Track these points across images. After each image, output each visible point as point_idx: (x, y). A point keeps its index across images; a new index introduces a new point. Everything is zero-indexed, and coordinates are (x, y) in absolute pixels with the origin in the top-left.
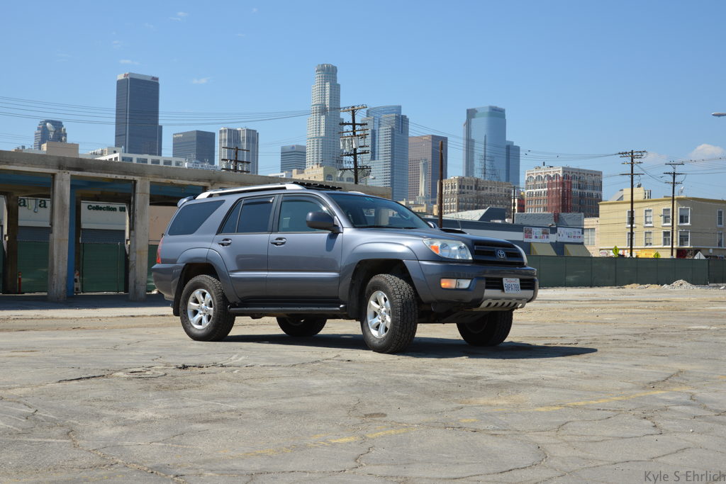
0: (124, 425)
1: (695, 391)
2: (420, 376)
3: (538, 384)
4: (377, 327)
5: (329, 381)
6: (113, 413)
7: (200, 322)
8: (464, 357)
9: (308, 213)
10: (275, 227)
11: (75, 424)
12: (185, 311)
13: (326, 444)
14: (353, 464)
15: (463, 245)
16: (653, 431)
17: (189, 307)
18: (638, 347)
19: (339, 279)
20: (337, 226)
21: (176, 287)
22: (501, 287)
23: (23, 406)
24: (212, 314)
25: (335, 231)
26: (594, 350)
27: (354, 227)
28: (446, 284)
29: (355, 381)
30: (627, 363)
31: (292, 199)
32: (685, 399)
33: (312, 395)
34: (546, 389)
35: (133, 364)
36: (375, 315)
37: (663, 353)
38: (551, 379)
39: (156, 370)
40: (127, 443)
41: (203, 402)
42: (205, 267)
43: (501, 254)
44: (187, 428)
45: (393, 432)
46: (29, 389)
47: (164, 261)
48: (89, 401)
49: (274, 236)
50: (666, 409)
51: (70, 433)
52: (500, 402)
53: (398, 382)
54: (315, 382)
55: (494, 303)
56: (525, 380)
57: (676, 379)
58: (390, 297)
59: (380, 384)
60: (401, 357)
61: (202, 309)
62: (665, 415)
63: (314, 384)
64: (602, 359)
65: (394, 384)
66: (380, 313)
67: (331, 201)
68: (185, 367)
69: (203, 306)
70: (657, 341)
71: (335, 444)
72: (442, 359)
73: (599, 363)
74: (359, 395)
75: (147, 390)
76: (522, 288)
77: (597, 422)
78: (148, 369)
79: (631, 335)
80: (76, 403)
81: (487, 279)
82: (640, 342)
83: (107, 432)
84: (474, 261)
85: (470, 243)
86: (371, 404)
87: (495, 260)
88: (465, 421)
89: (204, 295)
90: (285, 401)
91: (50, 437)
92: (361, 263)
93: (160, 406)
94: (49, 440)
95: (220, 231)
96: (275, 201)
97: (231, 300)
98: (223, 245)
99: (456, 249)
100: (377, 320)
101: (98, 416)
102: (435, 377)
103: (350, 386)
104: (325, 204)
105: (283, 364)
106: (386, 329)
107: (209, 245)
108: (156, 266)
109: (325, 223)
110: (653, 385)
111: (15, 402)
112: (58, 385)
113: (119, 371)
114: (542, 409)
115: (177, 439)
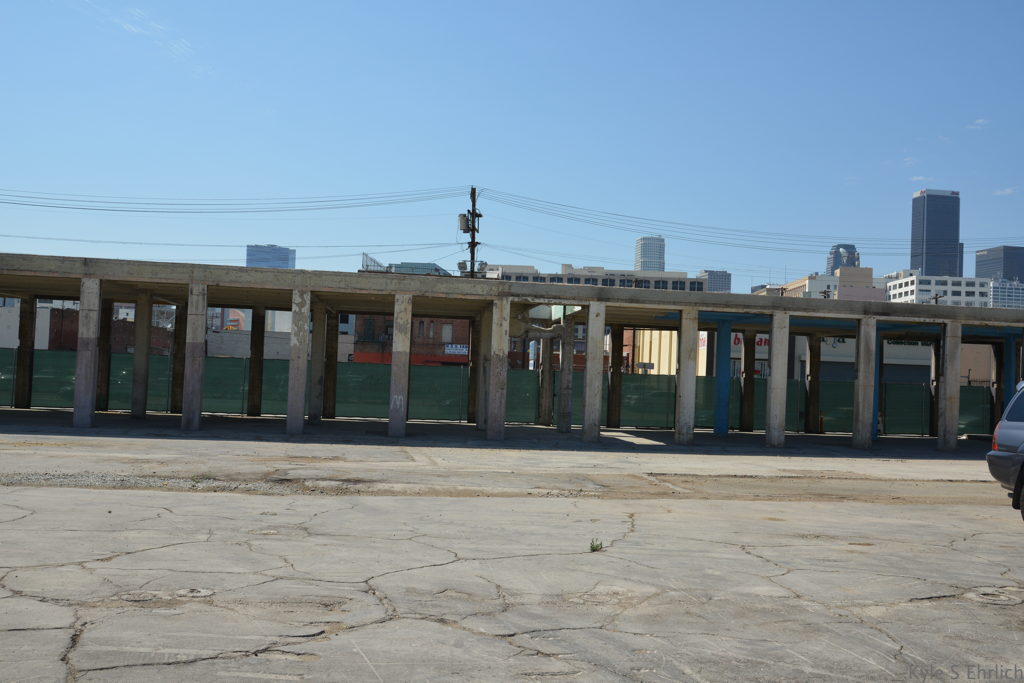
21: (1016, 476)
23: (887, 638)
35: (980, 580)
39: (1011, 593)
75: (1007, 626)
78: (1001, 590)
80: (937, 638)
108: (992, 453)
111: (876, 629)
112: (911, 606)
113: (969, 590)
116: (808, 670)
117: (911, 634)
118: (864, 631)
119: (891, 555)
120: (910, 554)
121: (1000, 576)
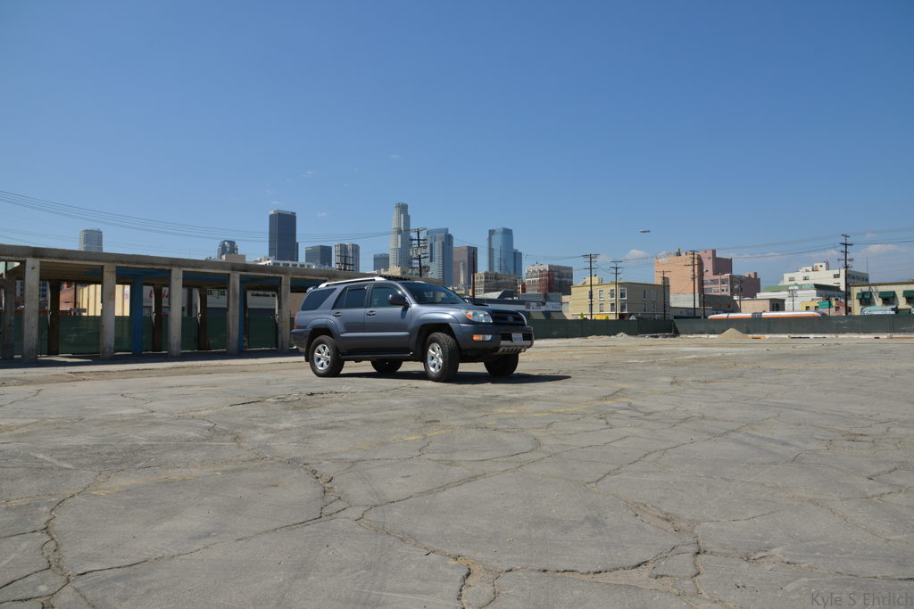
0: (272, 433)
1: (631, 401)
2: (461, 396)
3: (535, 399)
4: (434, 366)
5: (404, 401)
6: (265, 425)
7: (322, 366)
8: (489, 383)
9: (389, 295)
10: (369, 304)
11: (240, 433)
12: (313, 359)
13: (401, 441)
14: (418, 453)
15: (487, 313)
16: (606, 427)
17: (315, 356)
18: (595, 375)
19: (410, 336)
20: (407, 303)
21: (307, 343)
22: (511, 339)
23: (207, 422)
24: (329, 360)
25: (406, 306)
26: (569, 377)
27: (419, 303)
28: (476, 338)
29: (420, 400)
30: (589, 384)
31: (379, 286)
32: (626, 406)
33: (393, 410)
34: (539, 402)
35: (278, 393)
36: (433, 358)
37: (611, 378)
38: (542, 396)
39: (294, 396)
40: (273, 444)
41: (323, 416)
42: (324, 330)
43: (511, 319)
44: (312, 433)
45: (444, 432)
46: (212, 411)
47: (298, 327)
48: (249, 417)
49: (368, 310)
50: (614, 413)
51: (236, 438)
52: (511, 411)
53: (447, 400)
54: (395, 401)
55: (506, 349)
56: (527, 397)
57: (620, 394)
58: (442, 347)
59: (436, 401)
60: (449, 384)
61: (323, 357)
62: (613, 416)
63: (394, 403)
64: (574, 382)
65: (445, 401)
66: (436, 356)
67: (404, 287)
68: (312, 394)
69: (323, 355)
70: (608, 371)
71: (407, 441)
73: (573, 385)
74: (422, 409)
75: (286, 409)
76: (524, 340)
77: (571, 422)
78: (288, 396)
79: (592, 367)
80: (241, 419)
81: (502, 334)
82: (597, 371)
83: (261, 437)
84: (494, 323)
85: (491, 312)
86: (430, 414)
87: (507, 322)
88: (489, 423)
89: (324, 348)
90: (376, 414)
91: (223, 442)
92: (422, 326)
93: (295, 420)
95: (333, 308)
96: (369, 288)
97: (341, 351)
98: (336, 316)
99: (482, 316)
100: (435, 361)
101: (255, 427)
102: (470, 396)
104: (400, 290)
105: (374, 391)
106: (440, 367)
107: (326, 316)
108: (293, 331)
109: (400, 301)
110: (606, 398)
111: (201, 419)
112: (230, 408)
113: (270, 398)
114: (537, 415)
115: (306, 440)
116: (141, 443)
117: (225, 419)
118: (192, 421)
119: (227, 389)
120: (240, 388)
121: (290, 391)
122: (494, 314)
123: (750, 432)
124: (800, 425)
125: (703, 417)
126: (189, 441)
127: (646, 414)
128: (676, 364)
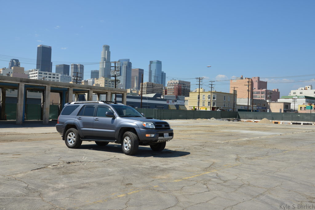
0: (56, 191)
1: (218, 172)
2: (140, 166)
3: (174, 169)
4: (126, 147)
5: (114, 169)
6: (51, 185)
7: (71, 142)
8: (152, 157)
9: (106, 112)
10: (95, 115)
11: (41, 191)
12: (66, 139)
13: (117, 198)
14: (125, 206)
15: (152, 124)
16: (207, 190)
17: (68, 138)
18: (201, 152)
19: (115, 132)
20: (115, 116)
21: (64, 131)
22: (163, 136)
23: (23, 183)
24: (75, 140)
25: (114, 118)
26: (189, 153)
27: (120, 117)
28: (147, 135)
29: (121, 169)
30: (199, 159)
31: (101, 106)
32: (215, 176)
33: (110, 176)
34: (177, 171)
35: (52, 162)
36: (126, 143)
37: (208, 154)
38: (177, 167)
39: (61, 164)
40: (58, 199)
41: (78, 180)
42: (73, 126)
43: (163, 126)
44: (75, 191)
45: (135, 192)
46: (23, 174)
47: (60, 123)
48: (43, 180)
49: (95, 118)
50: (210, 180)
51: (40, 195)
52: (164, 177)
53: (134, 169)
54: (110, 170)
55: (161, 140)
56: (170, 167)
57: (212, 166)
58: (131, 139)
59: (129, 170)
60: (134, 157)
61: (72, 139)
62: (210, 183)
63: (109, 171)
64: (192, 157)
65: (133, 170)
66: (127, 144)
67: (113, 108)
68: (69, 163)
69: (72, 138)
70: (207, 149)
71: (119, 197)
72: (146, 158)
73: (190, 159)
74: (123, 175)
75: (59, 174)
76: (169, 136)
77: (191, 186)
78: (58, 164)
79: (199, 146)
80: (39, 181)
81: (159, 134)
82: (202, 149)
83: (52, 194)
84: (156, 129)
85: (154, 123)
86: (127, 179)
87: (161, 128)
88: (155, 187)
89: (73, 134)
90: (102, 178)
91: (35, 197)
92: (121, 128)
93: (65, 182)
94: (34, 198)
95: (78, 115)
96: (96, 107)
97: (81, 136)
98: (79, 119)
99: (150, 125)
100: (127, 145)
101: (47, 187)
102: (145, 167)
103: (120, 171)
104: (111, 109)
105: (99, 161)
106: (129, 148)
107: (74, 119)
109: (111, 115)
110: (206, 169)
111: (20, 181)
112: (32, 172)
113: (49, 165)
114: (176, 181)
115: (72, 196)
117: (31, 180)
118: (16, 182)
119: (26, 157)
120: (32, 156)
121: (58, 160)
122: (156, 124)
123: (269, 195)
124: (290, 191)
125: (249, 185)
126: (18, 196)
127: (225, 181)
128: (238, 145)
